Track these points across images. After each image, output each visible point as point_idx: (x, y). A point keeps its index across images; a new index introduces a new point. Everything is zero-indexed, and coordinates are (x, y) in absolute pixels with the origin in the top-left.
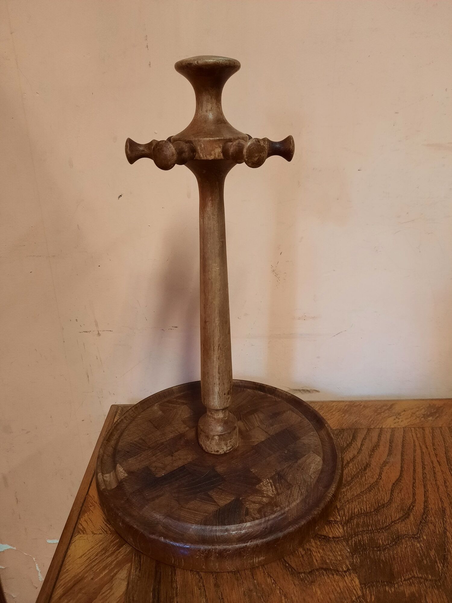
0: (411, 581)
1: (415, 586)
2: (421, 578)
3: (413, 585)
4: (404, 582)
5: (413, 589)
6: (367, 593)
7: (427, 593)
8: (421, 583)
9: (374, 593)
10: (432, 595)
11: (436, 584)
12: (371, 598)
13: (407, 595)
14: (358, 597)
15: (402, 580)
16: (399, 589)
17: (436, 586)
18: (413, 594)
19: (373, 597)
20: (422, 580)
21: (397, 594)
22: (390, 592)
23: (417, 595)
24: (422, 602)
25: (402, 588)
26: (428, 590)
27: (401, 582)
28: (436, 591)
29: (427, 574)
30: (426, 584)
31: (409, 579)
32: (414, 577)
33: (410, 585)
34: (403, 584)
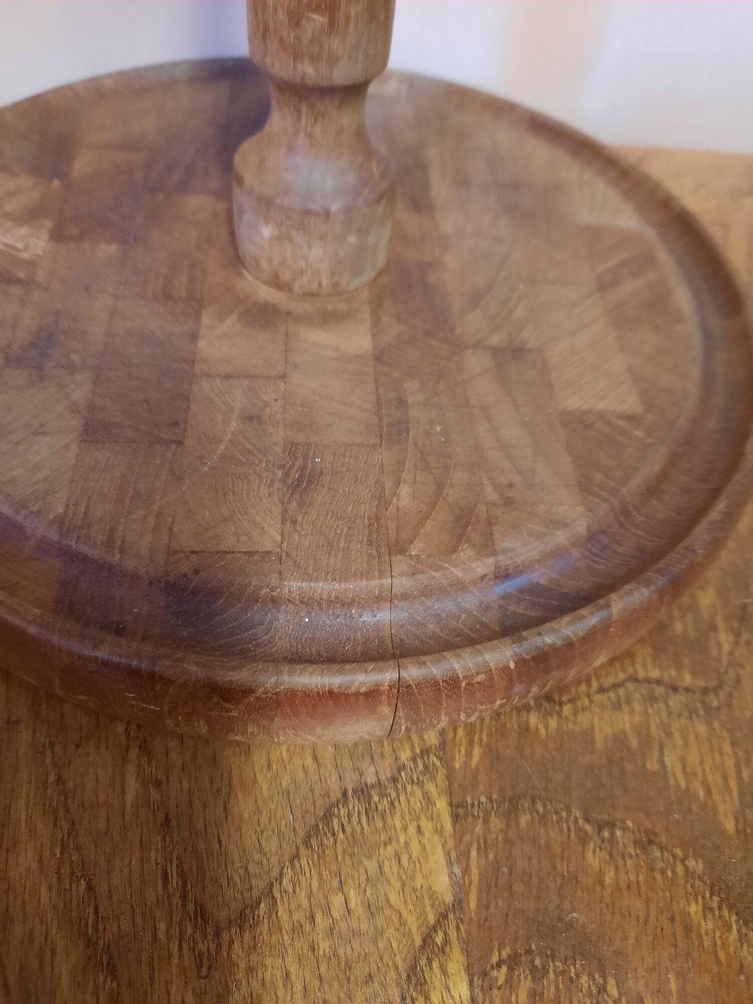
0: (621, 692)
1: (632, 712)
2: (658, 682)
3: (625, 708)
4: (597, 698)
5: (625, 721)
6: (458, 739)
7: (669, 734)
8: (653, 699)
9: (484, 736)
10: (686, 742)
11: (703, 702)
12: (469, 754)
13: (599, 743)
14: (422, 752)
15: (592, 691)
16: (575, 723)
17: (702, 713)
18: (620, 740)
19: (477, 752)
20: (659, 690)
21: (565, 737)
22: (542, 731)
23: (634, 743)
24: (649, 766)
25: (584, 719)
26: (676, 725)
27: (588, 696)
28: (701, 728)
29: (679, 668)
30: (671, 703)
31: (615, 686)
32: (635, 680)
33: (617, 706)
34: (591, 702)
